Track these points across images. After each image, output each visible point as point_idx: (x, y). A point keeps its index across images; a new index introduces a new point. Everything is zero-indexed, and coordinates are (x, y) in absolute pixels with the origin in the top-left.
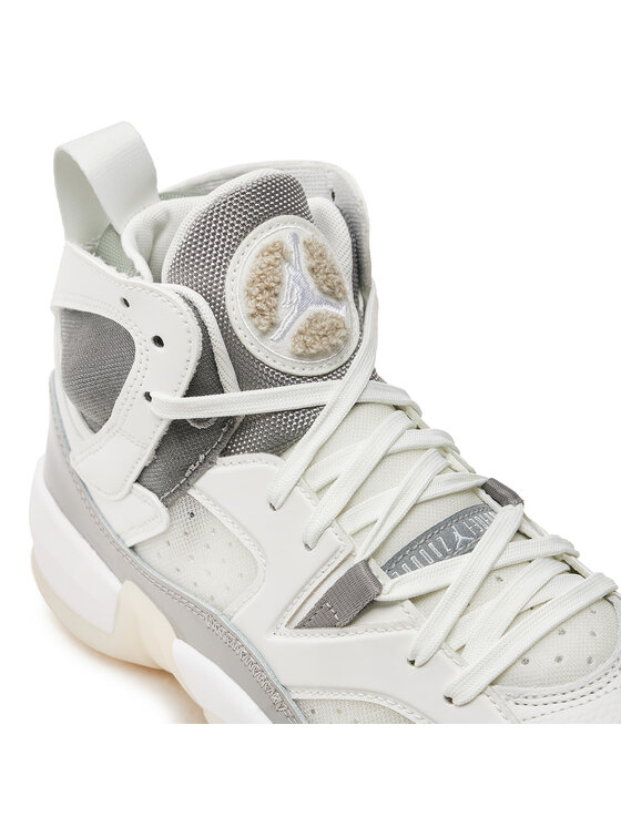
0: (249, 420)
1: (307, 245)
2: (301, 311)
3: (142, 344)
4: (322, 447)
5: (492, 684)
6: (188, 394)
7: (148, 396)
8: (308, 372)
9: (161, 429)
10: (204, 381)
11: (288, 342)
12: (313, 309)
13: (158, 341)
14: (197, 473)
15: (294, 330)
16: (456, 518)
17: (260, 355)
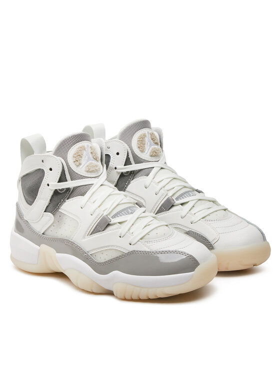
0: (75, 188)
1: (91, 147)
2: (87, 161)
3: (47, 171)
4: (93, 193)
5: (141, 239)
6: (59, 182)
7: (48, 185)
8: (89, 176)
9: (51, 193)
10: (62, 179)
11: (84, 168)
12: (90, 162)
13: (51, 169)
14: (61, 205)
15: (86, 165)
16: (129, 208)
17: (77, 172)
